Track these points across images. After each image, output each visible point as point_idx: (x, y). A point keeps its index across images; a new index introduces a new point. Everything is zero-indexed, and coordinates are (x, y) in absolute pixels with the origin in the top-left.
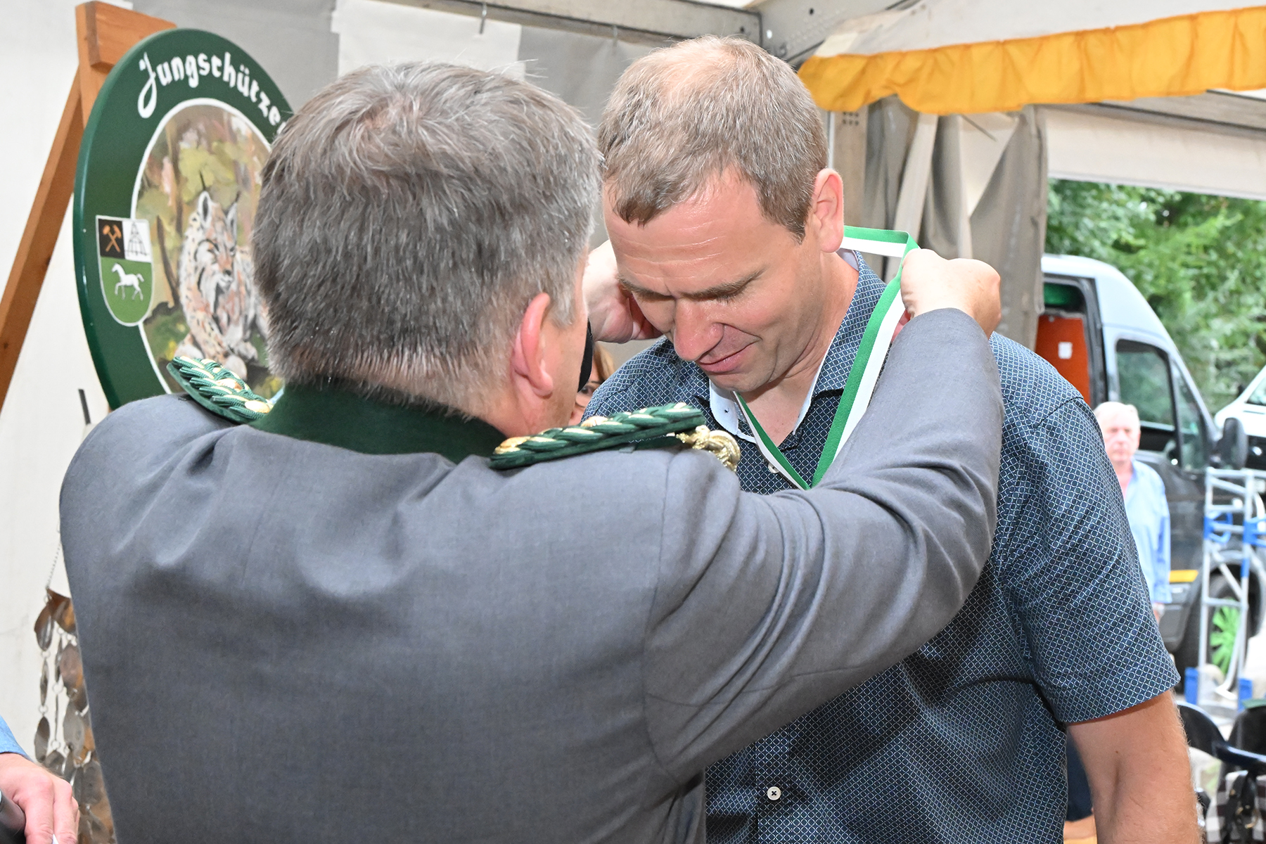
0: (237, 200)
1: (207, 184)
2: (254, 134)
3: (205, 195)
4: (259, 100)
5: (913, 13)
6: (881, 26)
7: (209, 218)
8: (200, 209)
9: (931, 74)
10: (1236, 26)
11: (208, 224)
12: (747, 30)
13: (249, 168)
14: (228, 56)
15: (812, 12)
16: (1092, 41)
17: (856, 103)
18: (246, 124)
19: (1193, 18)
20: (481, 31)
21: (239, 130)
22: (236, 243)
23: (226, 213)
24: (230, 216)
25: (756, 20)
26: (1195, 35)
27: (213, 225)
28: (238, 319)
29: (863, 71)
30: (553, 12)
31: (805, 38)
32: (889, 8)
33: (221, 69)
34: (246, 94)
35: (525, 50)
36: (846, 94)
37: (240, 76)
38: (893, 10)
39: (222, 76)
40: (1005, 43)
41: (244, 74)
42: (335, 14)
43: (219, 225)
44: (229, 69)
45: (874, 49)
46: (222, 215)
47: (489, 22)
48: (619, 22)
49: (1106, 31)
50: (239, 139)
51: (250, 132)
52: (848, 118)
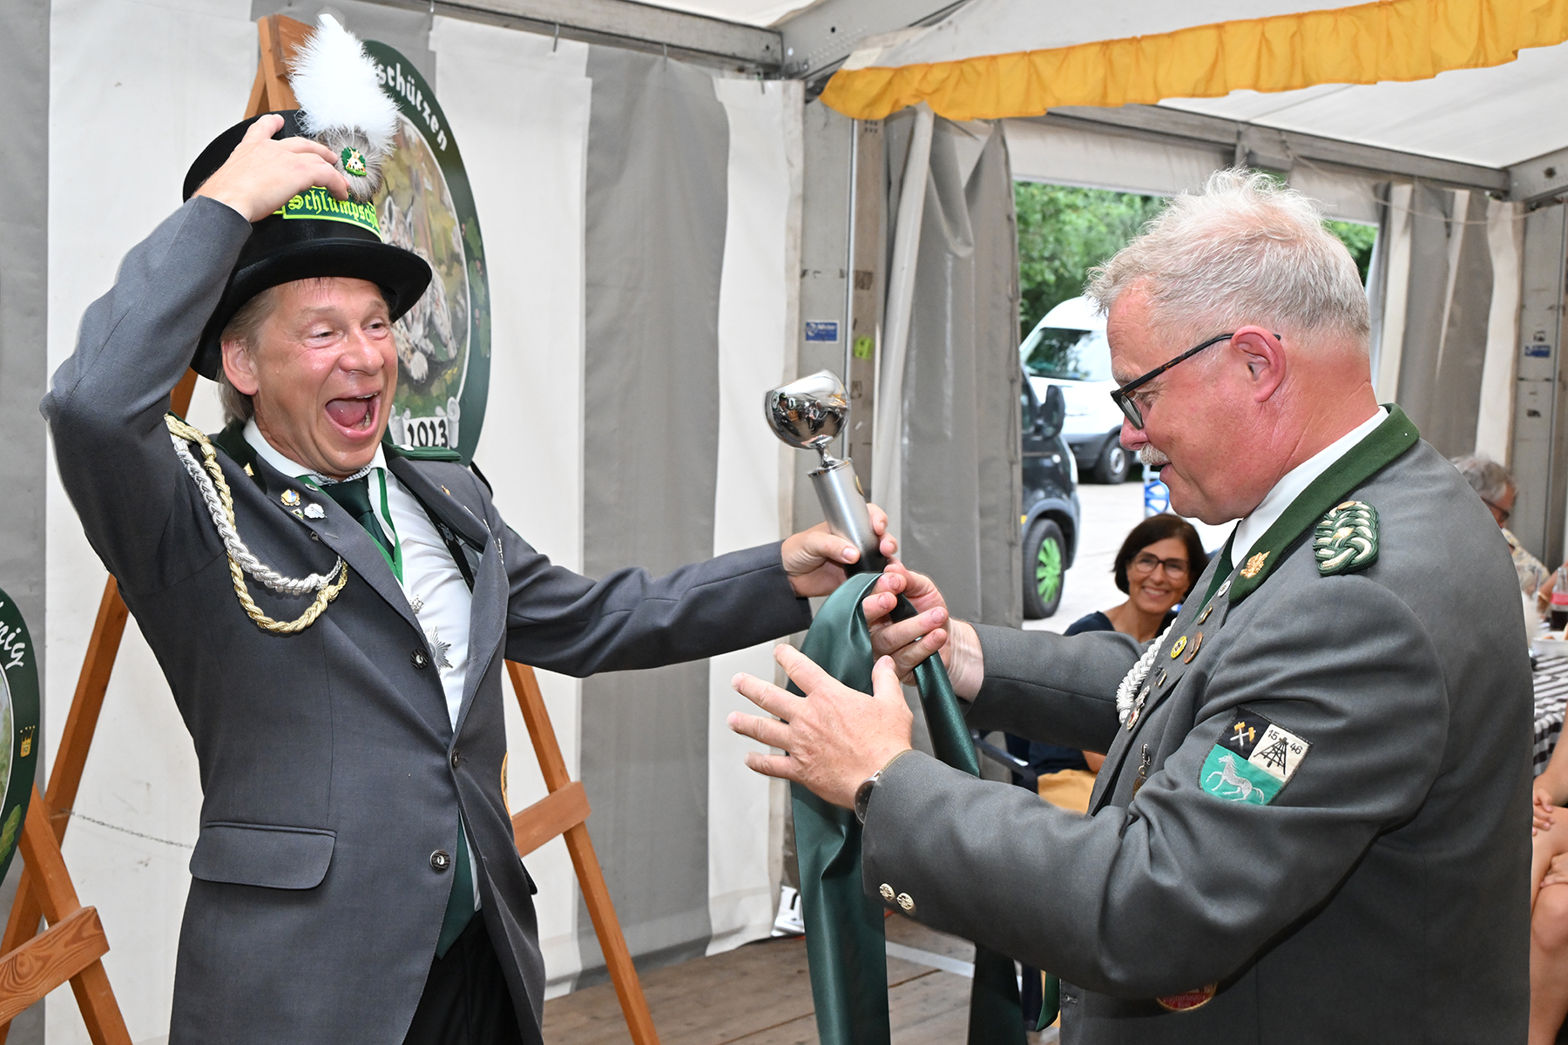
0: (412, 204)
1: (390, 189)
2: (421, 140)
3: (389, 199)
4: (423, 109)
5: (940, 28)
6: (908, 41)
7: (394, 222)
8: (387, 214)
9: (958, 83)
10: (1263, 34)
11: (393, 227)
12: (771, 47)
13: (420, 173)
14: (398, 66)
15: (833, 30)
16: (1116, 51)
17: (882, 112)
18: (415, 131)
19: (1219, 27)
20: (554, 50)
21: (410, 137)
22: (414, 245)
23: (405, 216)
24: (408, 220)
25: (778, 39)
26: (1221, 43)
27: (397, 228)
28: (419, 317)
29: (890, 83)
30: (614, 31)
31: (827, 54)
32: (912, 25)
33: (394, 79)
34: (413, 103)
35: (593, 67)
36: (873, 103)
37: (409, 85)
38: (915, 27)
39: (395, 86)
40: (1032, 53)
41: (412, 85)
42: (432, 34)
43: (401, 227)
44: (400, 79)
45: (902, 61)
46: (403, 219)
47: (560, 41)
48: (668, 40)
49: (1134, 40)
50: (411, 146)
51: (418, 139)
52: (868, 126)
